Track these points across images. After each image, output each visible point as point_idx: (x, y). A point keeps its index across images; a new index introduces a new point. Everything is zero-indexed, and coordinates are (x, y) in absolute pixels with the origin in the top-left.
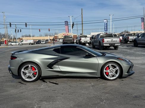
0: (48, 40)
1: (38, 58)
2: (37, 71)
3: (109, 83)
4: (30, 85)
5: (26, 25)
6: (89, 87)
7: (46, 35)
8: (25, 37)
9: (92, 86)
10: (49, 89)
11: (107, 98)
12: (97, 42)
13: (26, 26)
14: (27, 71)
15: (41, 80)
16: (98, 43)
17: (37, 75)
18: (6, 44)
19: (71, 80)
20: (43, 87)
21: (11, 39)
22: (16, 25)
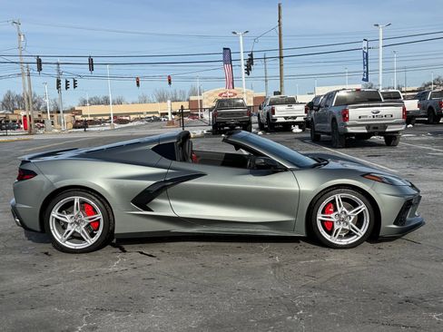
0: (167, 114)
1: (103, 176)
2: (99, 216)
3: (333, 257)
4: (77, 262)
5: (91, 64)
6: (264, 267)
7: (162, 99)
8: (91, 104)
9: (275, 266)
10: (133, 273)
11: (311, 304)
12: (326, 122)
13: (92, 69)
14: (68, 217)
15: (114, 246)
16: (329, 125)
17: (100, 231)
18: (26, 129)
19: (213, 246)
20: (116, 269)
21: (45, 112)
22: (58, 64)
